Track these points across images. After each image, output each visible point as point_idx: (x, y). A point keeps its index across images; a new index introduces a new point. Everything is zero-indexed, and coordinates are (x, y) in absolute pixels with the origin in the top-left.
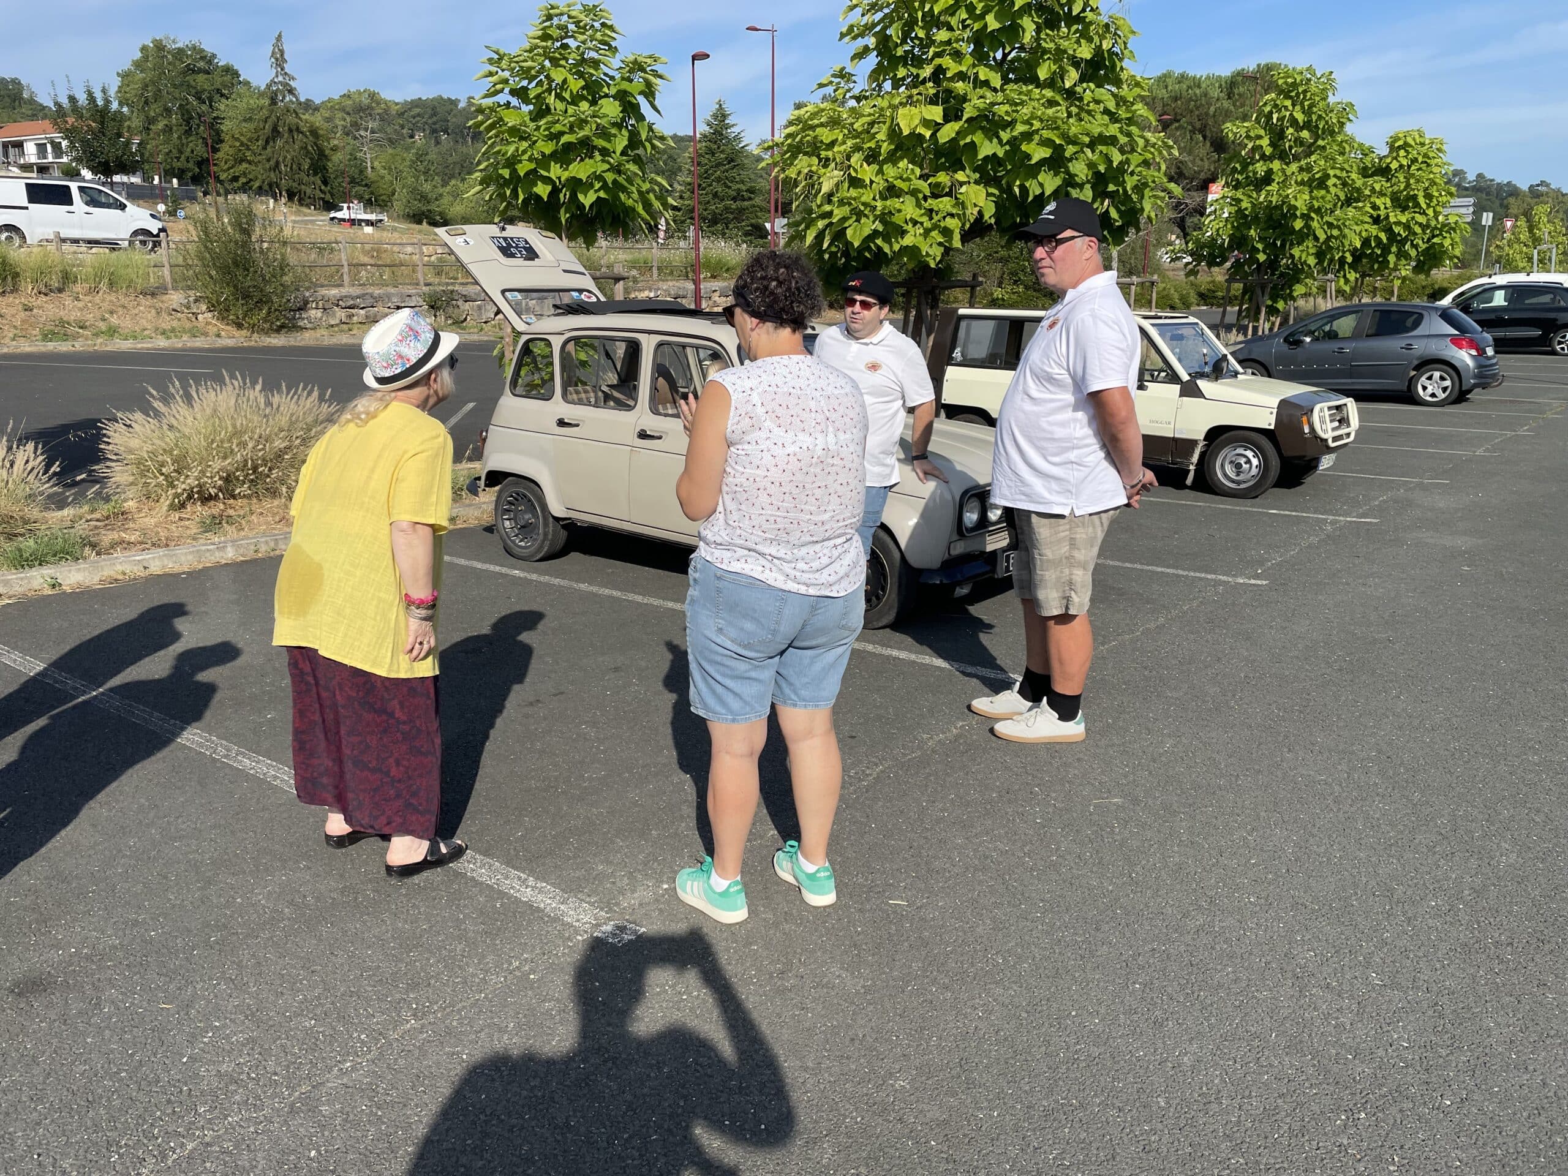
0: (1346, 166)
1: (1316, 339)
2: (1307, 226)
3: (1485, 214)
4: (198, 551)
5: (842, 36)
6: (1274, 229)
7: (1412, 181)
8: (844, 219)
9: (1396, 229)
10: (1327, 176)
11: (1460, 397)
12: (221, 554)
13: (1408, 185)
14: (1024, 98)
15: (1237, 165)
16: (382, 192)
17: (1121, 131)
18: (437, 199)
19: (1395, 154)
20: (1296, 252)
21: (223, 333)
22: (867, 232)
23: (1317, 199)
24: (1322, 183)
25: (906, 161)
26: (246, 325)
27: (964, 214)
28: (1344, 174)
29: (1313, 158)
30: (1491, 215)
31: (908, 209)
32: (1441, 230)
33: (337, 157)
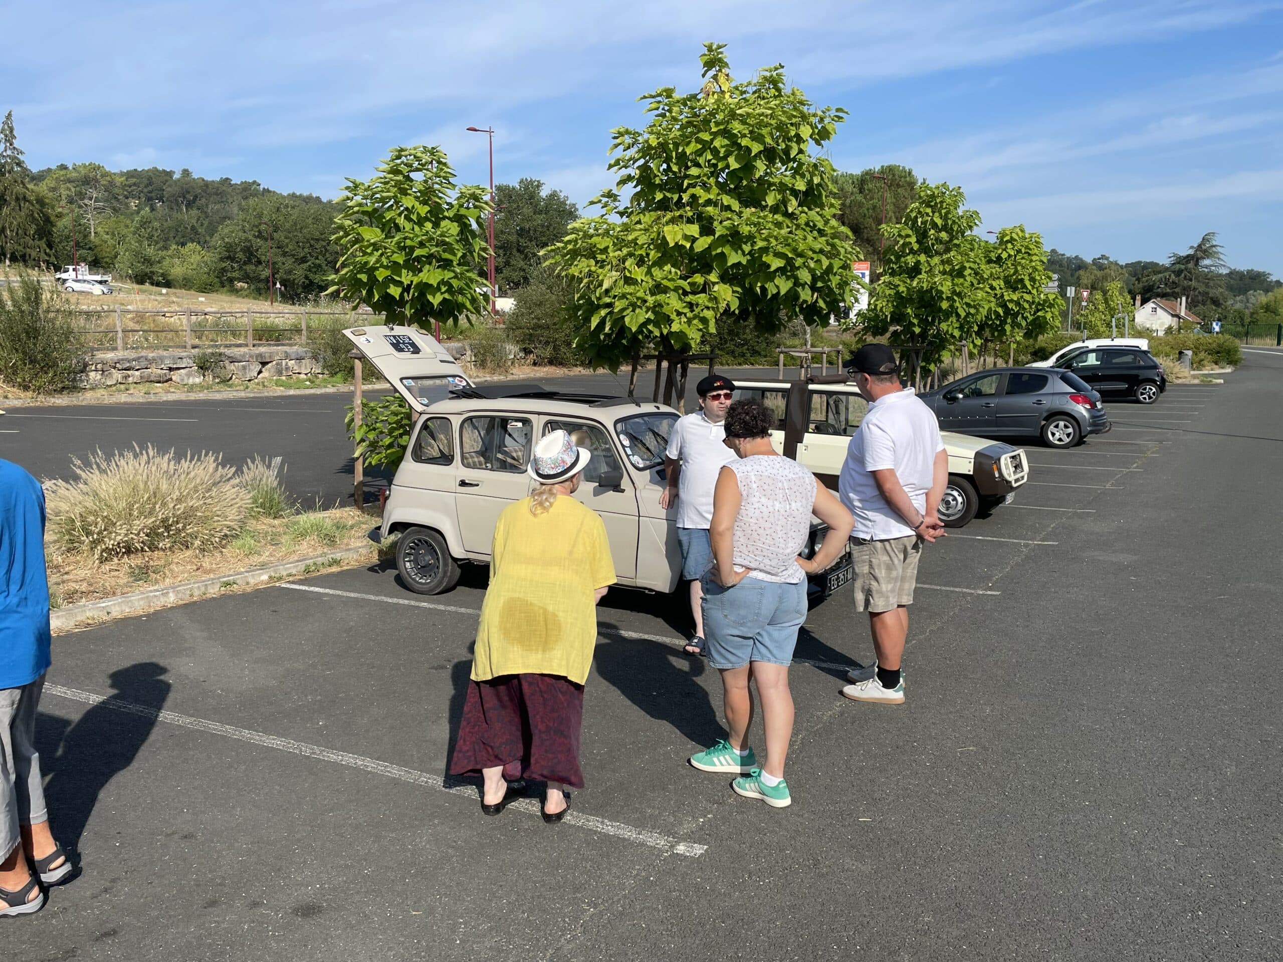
0: (978, 261)
1: (966, 396)
2: (951, 306)
3: (1069, 288)
4: (147, 597)
5: (610, 166)
6: (925, 308)
7: (1019, 268)
8: (623, 310)
9: (1010, 306)
10: (963, 268)
11: (1079, 441)
12: (165, 599)
13: (1016, 271)
14: (762, 221)
15: (892, 257)
16: (105, 254)
17: (828, 244)
18: (159, 262)
19: (1004, 247)
20: (944, 326)
21: (10, 395)
22: (642, 320)
23: (957, 285)
24: (960, 274)
25: (669, 265)
26: (33, 387)
27: (718, 307)
28: (976, 266)
29: (952, 253)
30: (1073, 289)
31: (673, 302)
32: (1043, 305)
33: (61, 224)
